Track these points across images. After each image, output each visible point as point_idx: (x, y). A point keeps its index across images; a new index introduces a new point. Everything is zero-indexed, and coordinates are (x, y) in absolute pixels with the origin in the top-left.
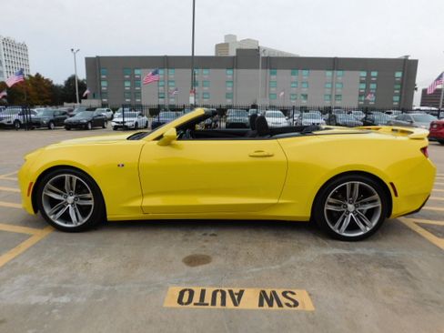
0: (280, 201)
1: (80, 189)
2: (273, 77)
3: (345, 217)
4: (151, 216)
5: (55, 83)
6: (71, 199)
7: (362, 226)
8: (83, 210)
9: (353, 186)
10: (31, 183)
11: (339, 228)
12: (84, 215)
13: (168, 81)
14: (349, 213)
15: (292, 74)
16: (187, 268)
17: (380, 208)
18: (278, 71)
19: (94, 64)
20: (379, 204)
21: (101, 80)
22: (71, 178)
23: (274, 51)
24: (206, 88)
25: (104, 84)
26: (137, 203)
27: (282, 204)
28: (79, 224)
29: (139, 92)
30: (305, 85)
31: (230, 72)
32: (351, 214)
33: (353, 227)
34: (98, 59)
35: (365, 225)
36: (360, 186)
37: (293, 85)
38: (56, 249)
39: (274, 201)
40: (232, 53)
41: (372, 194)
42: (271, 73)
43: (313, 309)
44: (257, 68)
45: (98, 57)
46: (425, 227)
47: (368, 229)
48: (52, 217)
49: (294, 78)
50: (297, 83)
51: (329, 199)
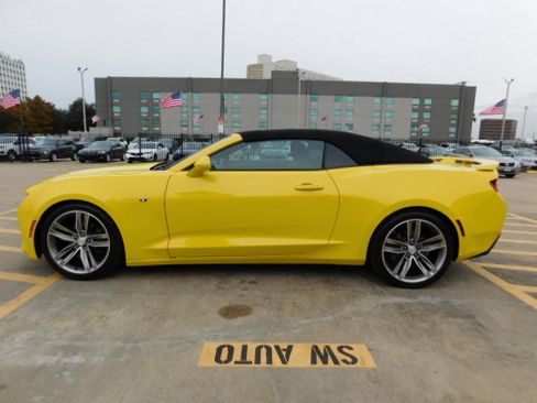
0: (332, 242)
1: (93, 228)
2: (314, 103)
3: (405, 260)
4: (179, 260)
5: (57, 107)
6: (82, 240)
7: (424, 271)
8: (97, 254)
9: (414, 224)
10: (34, 222)
11: (399, 273)
12: (98, 260)
13: (193, 107)
14: (409, 255)
15: (336, 100)
16: (224, 321)
17: (446, 250)
18: (320, 97)
19: (105, 86)
20: (444, 245)
21: (113, 105)
22: (83, 215)
23: (315, 74)
24: (236, 116)
25: (117, 109)
26: (162, 245)
27: (332, 245)
28: (92, 270)
29: (158, 119)
30: (350, 114)
31: (264, 97)
32: (412, 257)
33: (414, 272)
34: (110, 80)
35: (428, 269)
36: (423, 224)
37: (337, 113)
38: (64, 300)
39: (325, 242)
40: (267, 75)
41: (436, 234)
42: (311, 100)
43: (374, 366)
44: (296, 93)
45: (110, 79)
46: (495, 272)
47: (432, 274)
48: (59, 262)
49: (338, 105)
50: (341, 110)
51: (387, 240)
